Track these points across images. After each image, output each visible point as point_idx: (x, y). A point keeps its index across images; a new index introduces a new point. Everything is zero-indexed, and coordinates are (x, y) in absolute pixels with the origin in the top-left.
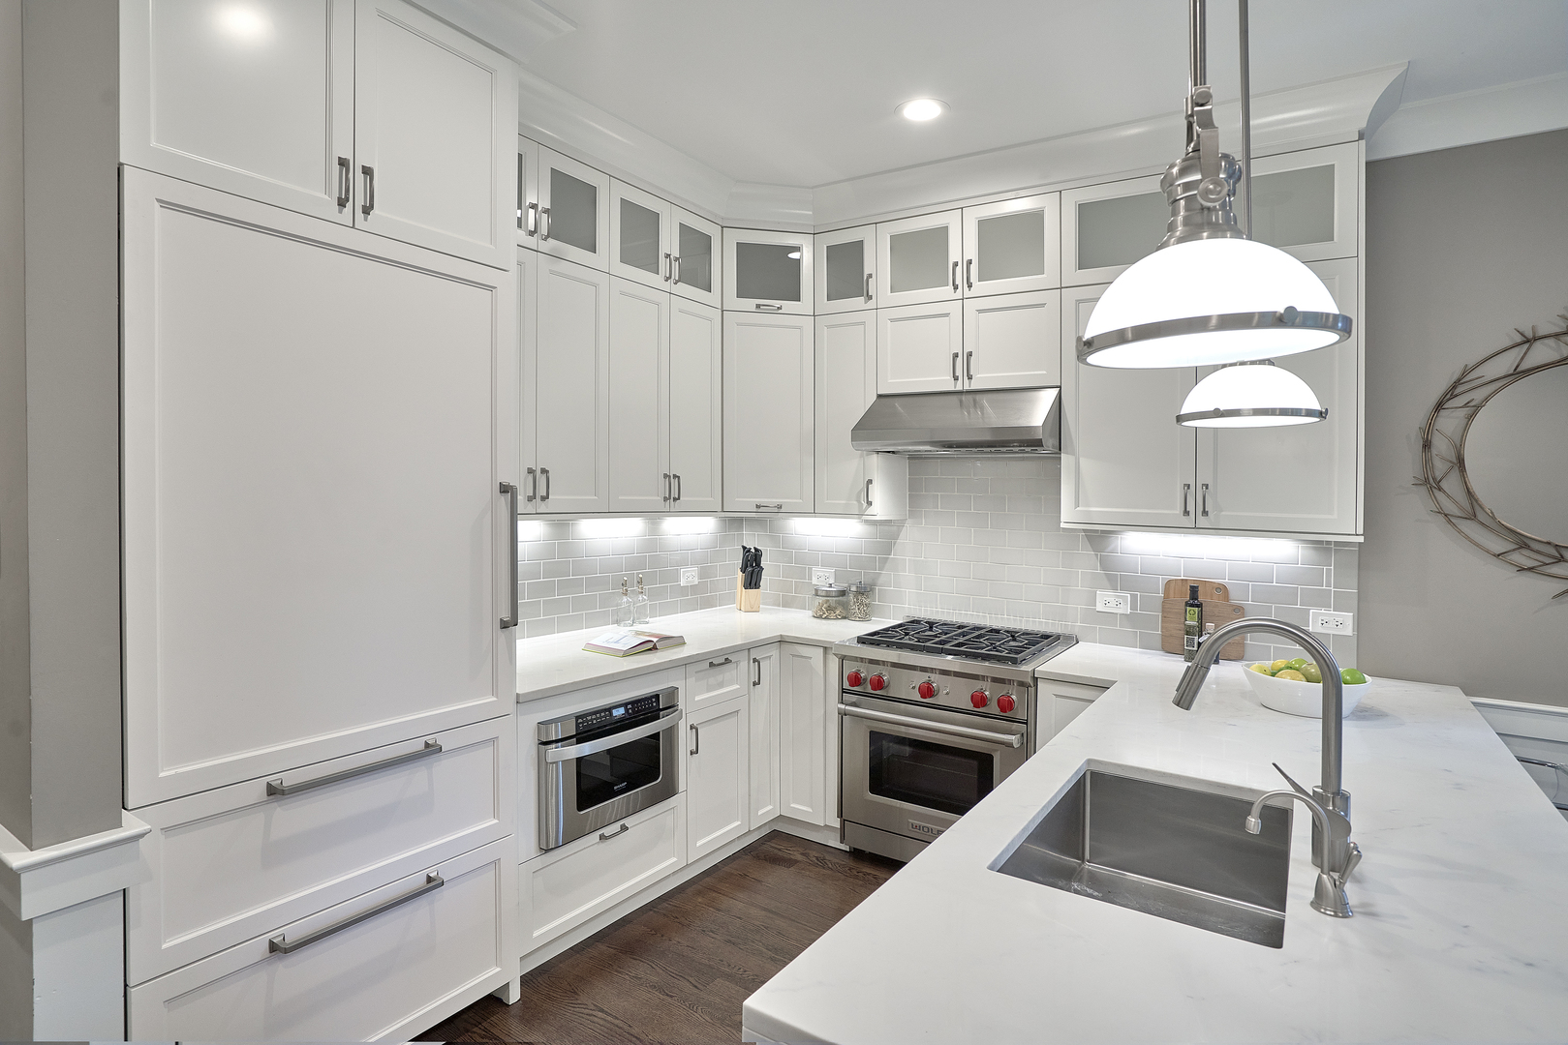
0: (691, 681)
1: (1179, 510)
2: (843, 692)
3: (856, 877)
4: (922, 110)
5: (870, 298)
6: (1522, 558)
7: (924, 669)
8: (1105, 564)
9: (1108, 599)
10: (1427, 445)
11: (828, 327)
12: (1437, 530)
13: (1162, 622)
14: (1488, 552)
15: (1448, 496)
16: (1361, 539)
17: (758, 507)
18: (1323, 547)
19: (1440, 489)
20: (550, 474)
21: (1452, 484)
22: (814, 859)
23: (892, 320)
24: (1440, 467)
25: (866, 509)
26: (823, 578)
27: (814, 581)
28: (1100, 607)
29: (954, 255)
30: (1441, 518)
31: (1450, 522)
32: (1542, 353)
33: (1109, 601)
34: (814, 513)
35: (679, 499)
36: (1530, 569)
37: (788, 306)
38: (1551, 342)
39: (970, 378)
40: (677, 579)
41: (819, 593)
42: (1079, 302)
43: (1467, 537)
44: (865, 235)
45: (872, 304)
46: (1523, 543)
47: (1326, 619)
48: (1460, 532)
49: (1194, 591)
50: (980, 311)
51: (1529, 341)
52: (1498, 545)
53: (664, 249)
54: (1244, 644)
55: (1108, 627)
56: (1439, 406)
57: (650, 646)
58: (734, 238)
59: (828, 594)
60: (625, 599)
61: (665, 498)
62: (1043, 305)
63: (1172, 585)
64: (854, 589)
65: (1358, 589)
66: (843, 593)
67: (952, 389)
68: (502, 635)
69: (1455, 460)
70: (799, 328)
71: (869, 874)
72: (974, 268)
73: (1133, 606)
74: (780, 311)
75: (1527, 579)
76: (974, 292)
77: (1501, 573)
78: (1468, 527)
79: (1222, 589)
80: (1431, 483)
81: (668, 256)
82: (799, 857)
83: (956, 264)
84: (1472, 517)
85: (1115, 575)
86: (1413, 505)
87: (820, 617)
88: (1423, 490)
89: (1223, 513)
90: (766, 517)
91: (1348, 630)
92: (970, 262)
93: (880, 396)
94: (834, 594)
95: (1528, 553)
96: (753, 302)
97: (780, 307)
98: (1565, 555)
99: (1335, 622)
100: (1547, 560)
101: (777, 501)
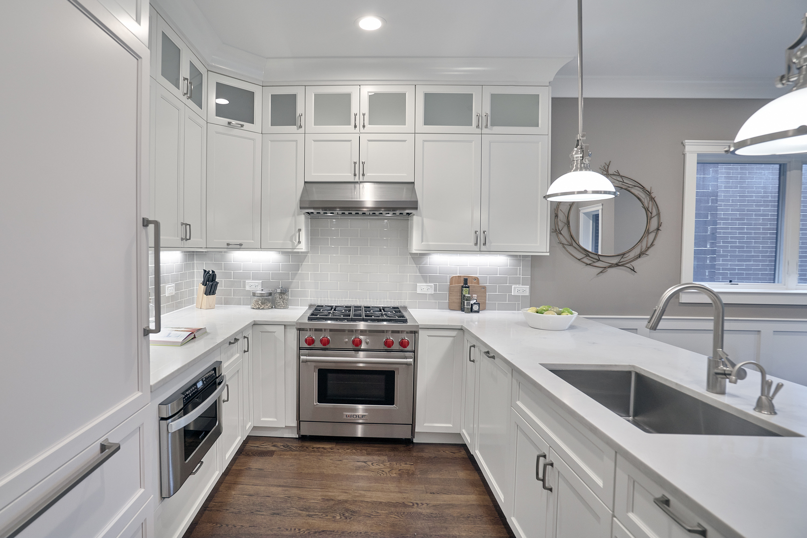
1: (472, 243)
2: (300, 349)
3: (314, 451)
4: (370, 23)
5: (301, 127)
6: (586, 260)
8: (421, 270)
9: (423, 287)
10: (556, 215)
11: (271, 141)
12: (559, 250)
13: (449, 296)
14: (577, 258)
15: (564, 237)
16: (548, 254)
17: (228, 244)
18: (519, 258)
19: (561, 234)
21: (565, 232)
22: (282, 447)
23: (314, 141)
24: (561, 225)
25: (297, 245)
26: (254, 286)
27: (247, 288)
28: (419, 291)
29: (354, 109)
30: (561, 246)
31: (564, 247)
33: (424, 288)
34: (261, 248)
35: (190, 239)
36: (590, 264)
37: (247, 125)
39: (363, 175)
40: (165, 292)
41: (256, 295)
42: (424, 141)
43: (569, 253)
44: (299, 92)
45: (302, 130)
46: (587, 254)
47: (519, 289)
48: (567, 251)
49: (466, 281)
50: (369, 141)
52: (579, 255)
53: (182, 73)
54: (486, 303)
55: (424, 301)
57: (193, 336)
58: (214, 79)
59: (262, 295)
61: (182, 238)
62: (405, 141)
63: (454, 279)
64: (279, 291)
65: (531, 276)
66: (270, 294)
67: (353, 180)
68: (146, 341)
69: (566, 222)
70: (253, 140)
71: (319, 448)
72: (367, 117)
73: (435, 290)
74: (242, 128)
75: (589, 268)
76: (366, 130)
77: (580, 266)
78: (570, 249)
79: (476, 279)
80: (558, 231)
81: (185, 79)
82: (273, 449)
83: (356, 115)
84: (571, 245)
85: (426, 276)
87: (259, 308)
88: (555, 234)
89: (492, 244)
91: (527, 293)
92: (364, 115)
93: (306, 183)
94: (266, 295)
95: (588, 258)
96: (225, 121)
97: (242, 126)
98: (601, 258)
99: (521, 290)
100: (595, 261)
101: (239, 242)
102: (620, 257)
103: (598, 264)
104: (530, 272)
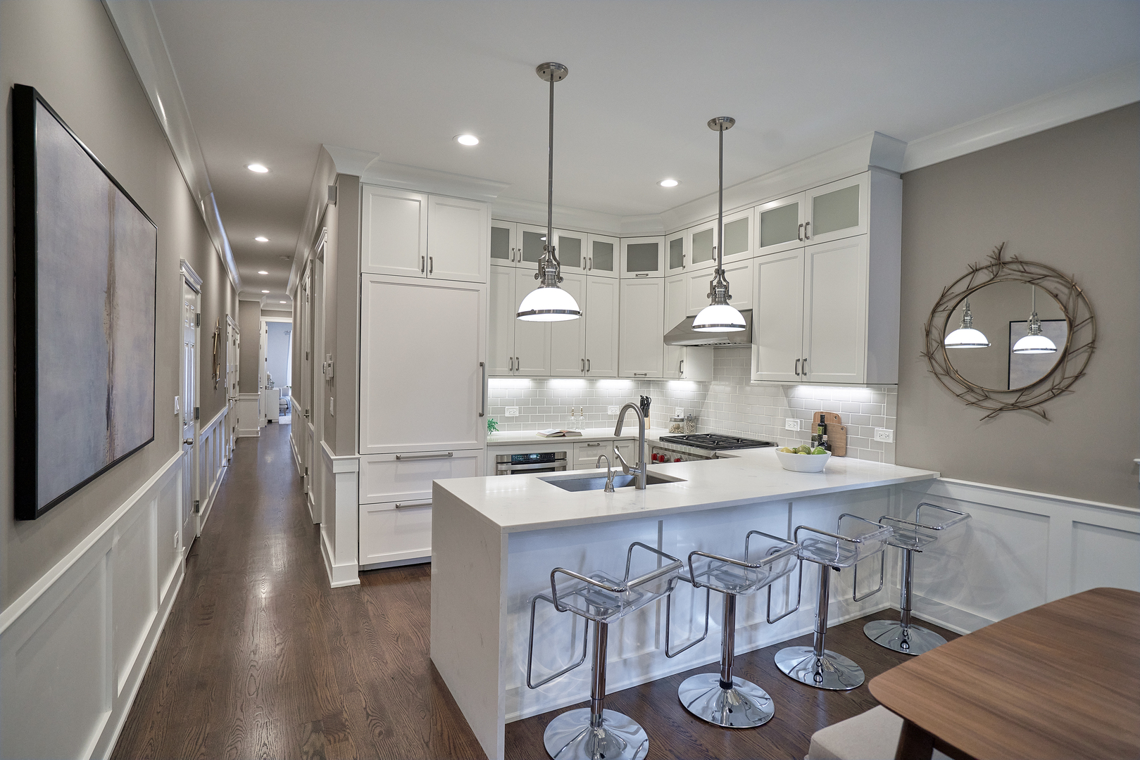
0: (577, 451)
1: (795, 373)
5: (685, 267)
6: (970, 397)
7: (679, 452)
9: (790, 423)
10: (928, 333)
11: (670, 283)
12: (932, 380)
14: (954, 393)
15: (937, 363)
17: (635, 374)
18: (883, 392)
19: (933, 358)
20: (520, 360)
21: (939, 355)
23: (693, 278)
24: (934, 346)
25: (681, 375)
26: (680, 413)
28: (787, 427)
30: (935, 375)
31: (938, 377)
32: (983, 277)
33: (792, 425)
35: (589, 370)
36: (974, 403)
37: (651, 273)
38: (985, 271)
40: (606, 411)
41: (672, 420)
42: (760, 264)
43: (945, 385)
44: (683, 235)
45: (685, 270)
46: (970, 389)
47: (881, 433)
48: (943, 383)
49: (822, 417)
51: (975, 271)
52: (960, 390)
53: (583, 254)
54: (846, 448)
55: (790, 438)
56: (934, 311)
57: (562, 434)
58: (626, 243)
59: (676, 420)
60: (573, 418)
61: (582, 370)
62: (747, 267)
63: (817, 415)
64: (686, 417)
65: (897, 416)
66: (682, 420)
68: (480, 419)
69: (940, 342)
70: (657, 284)
73: (801, 427)
74: (649, 277)
75: (972, 409)
77: (960, 405)
78: (946, 380)
79: (836, 417)
80: (930, 356)
81: (585, 258)
84: (948, 373)
85: (794, 412)
86: (922, 366)
88: (927, 358)
90: (659, 383)
91: (891, 440)
93: (688, 317)
94: (679, 420)
95: (972, 394)
96: (634, 273)
97: (647, 275)
98: (992, 396)
99: (885, 435)
100: (981, 398)
101: (644, 372)
102: (1018, 394)
103: (987, 404)
104: (896, 410)
